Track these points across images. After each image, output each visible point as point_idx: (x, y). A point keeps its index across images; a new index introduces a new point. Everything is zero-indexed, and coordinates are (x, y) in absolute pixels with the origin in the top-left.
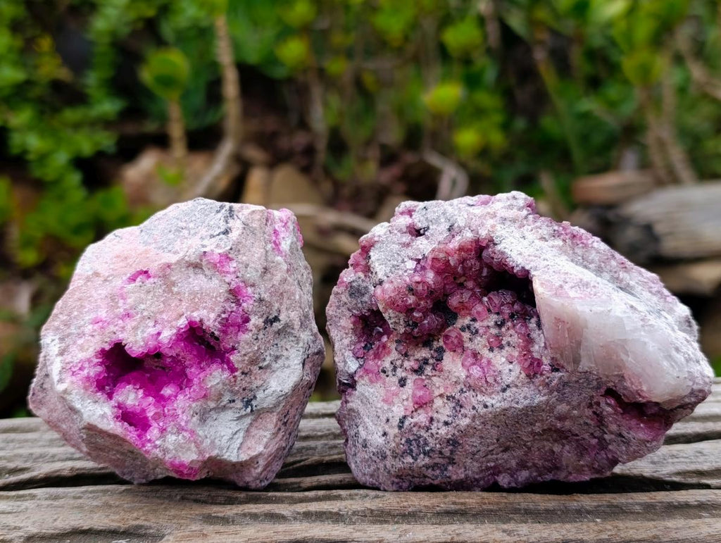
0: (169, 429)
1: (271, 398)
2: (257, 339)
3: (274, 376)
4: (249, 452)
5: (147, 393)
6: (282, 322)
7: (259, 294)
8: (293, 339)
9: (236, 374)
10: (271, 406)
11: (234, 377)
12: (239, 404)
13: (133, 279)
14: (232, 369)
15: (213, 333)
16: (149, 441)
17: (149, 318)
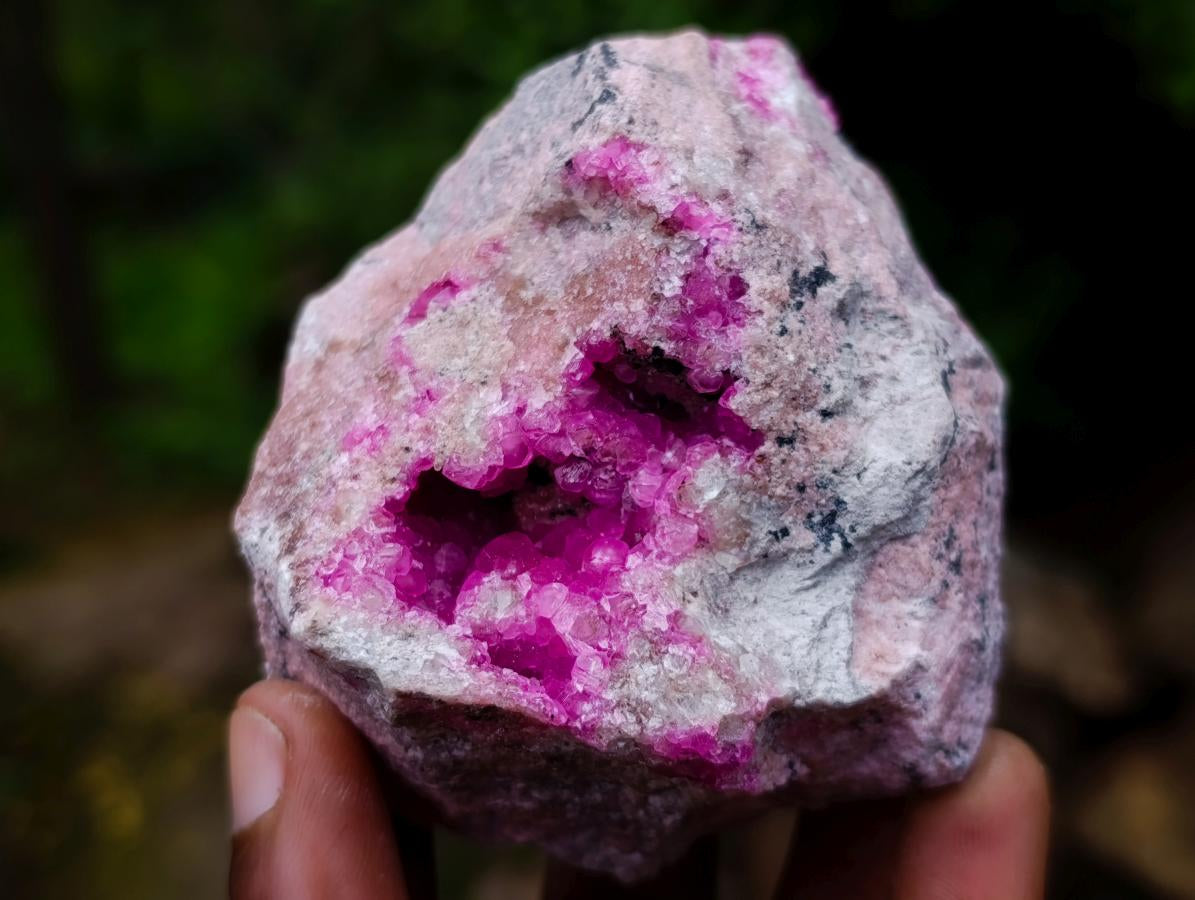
0: (631, 651)
1: (885, 490)
2: (784, 331)
3: (874, 431)
4: (882, 667)
5: (541, 579)
6: (840, 281)
7: (747, 211)
8: (892, 325)
9: (762, 449)
10: (896, 515)
11: (762, 458)
12: (803, 537)
13: (418, 313)
14: (748, 438)
15: (657, 350)
16: (585, 696)
17: (483, 383)
